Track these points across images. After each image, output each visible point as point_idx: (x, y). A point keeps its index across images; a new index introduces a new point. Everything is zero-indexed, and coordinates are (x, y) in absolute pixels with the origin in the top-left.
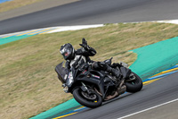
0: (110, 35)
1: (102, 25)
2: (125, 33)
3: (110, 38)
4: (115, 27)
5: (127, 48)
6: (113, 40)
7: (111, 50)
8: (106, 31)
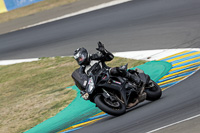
0: (46, 70)
1: (36, 59)
2: (63, 68)
3: (46, 73)
4: (52, 61)
5: (65, 84)
6: (50, 75)
7: (48, 86)
8: (42, 65)
